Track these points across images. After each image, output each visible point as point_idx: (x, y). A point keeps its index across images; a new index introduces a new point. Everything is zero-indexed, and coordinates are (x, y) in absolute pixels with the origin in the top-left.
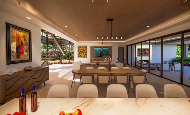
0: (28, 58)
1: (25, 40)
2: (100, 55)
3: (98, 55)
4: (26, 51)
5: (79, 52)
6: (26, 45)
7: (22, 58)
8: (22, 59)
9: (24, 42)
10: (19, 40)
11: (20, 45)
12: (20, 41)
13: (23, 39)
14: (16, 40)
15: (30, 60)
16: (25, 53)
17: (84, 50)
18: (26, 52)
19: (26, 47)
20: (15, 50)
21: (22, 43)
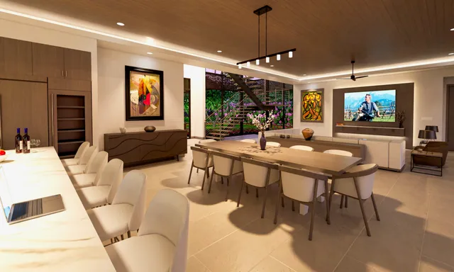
0: (158, 114)
1: (152, 87)
2: (362, 115)
3: (356, 115)
4: (153, 103)
5: (304, 106)
6: (155, 94)
7: (148, 113)
8: (148, 115)
9: (150, 90)
10: (143, 87)
11: (145, 94)
12: (145, 88)
13: (149, 86)
14: (138, 87)
15: (161, 117)
16: (154, 107)
17: (315, 100)
18: (155, 105)
19: (153, 98)
20: (137, 102)
21: (148, 92)
